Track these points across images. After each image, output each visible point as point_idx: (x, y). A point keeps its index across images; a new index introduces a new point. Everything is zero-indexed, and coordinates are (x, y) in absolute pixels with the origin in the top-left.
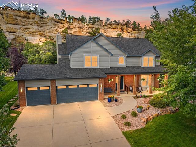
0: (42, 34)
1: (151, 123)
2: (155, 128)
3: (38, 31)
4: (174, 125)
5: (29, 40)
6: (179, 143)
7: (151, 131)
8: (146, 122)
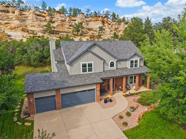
0: (24, 28)
1: (142, 121)
2: (145, 124)
3: (20, 25)
4: (159, 120)
5: (12, 36)
6: (164, 136)
7: (143, 128)
8: (138, 120)
